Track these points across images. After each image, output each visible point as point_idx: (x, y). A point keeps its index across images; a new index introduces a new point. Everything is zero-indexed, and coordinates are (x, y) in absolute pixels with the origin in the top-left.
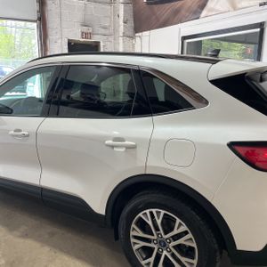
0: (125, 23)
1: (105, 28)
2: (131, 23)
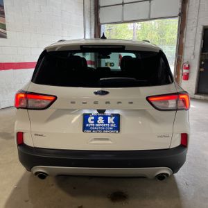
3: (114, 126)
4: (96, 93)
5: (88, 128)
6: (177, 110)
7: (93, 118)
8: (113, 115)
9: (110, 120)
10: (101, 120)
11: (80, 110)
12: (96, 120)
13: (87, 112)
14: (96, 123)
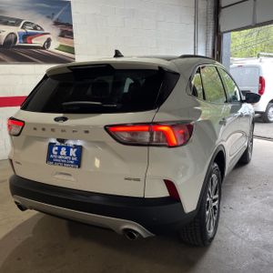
3: (75, 159)
6: (149, 145)
7: (57, 148)
8: (75, 147)
9: (73, 152)
10: (63, 151)
11: (46, 138)
12: (59, 151)
14: (59, 154)
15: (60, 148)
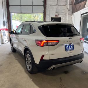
0: (69, 11)
1: (63, 13)
2: (71, 11)
4: (69, 38)
5: (67, 50)
8: (72, 45)
9: (72, 47)
10: (69, 47)
12: (68, 47)
13: (66, 45)
14: (68, 48)
15: (68, 46)
